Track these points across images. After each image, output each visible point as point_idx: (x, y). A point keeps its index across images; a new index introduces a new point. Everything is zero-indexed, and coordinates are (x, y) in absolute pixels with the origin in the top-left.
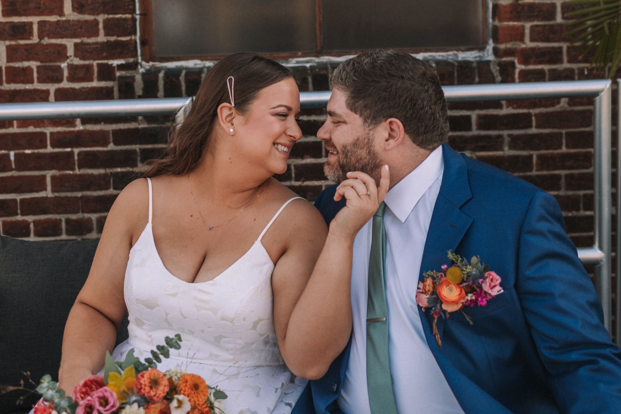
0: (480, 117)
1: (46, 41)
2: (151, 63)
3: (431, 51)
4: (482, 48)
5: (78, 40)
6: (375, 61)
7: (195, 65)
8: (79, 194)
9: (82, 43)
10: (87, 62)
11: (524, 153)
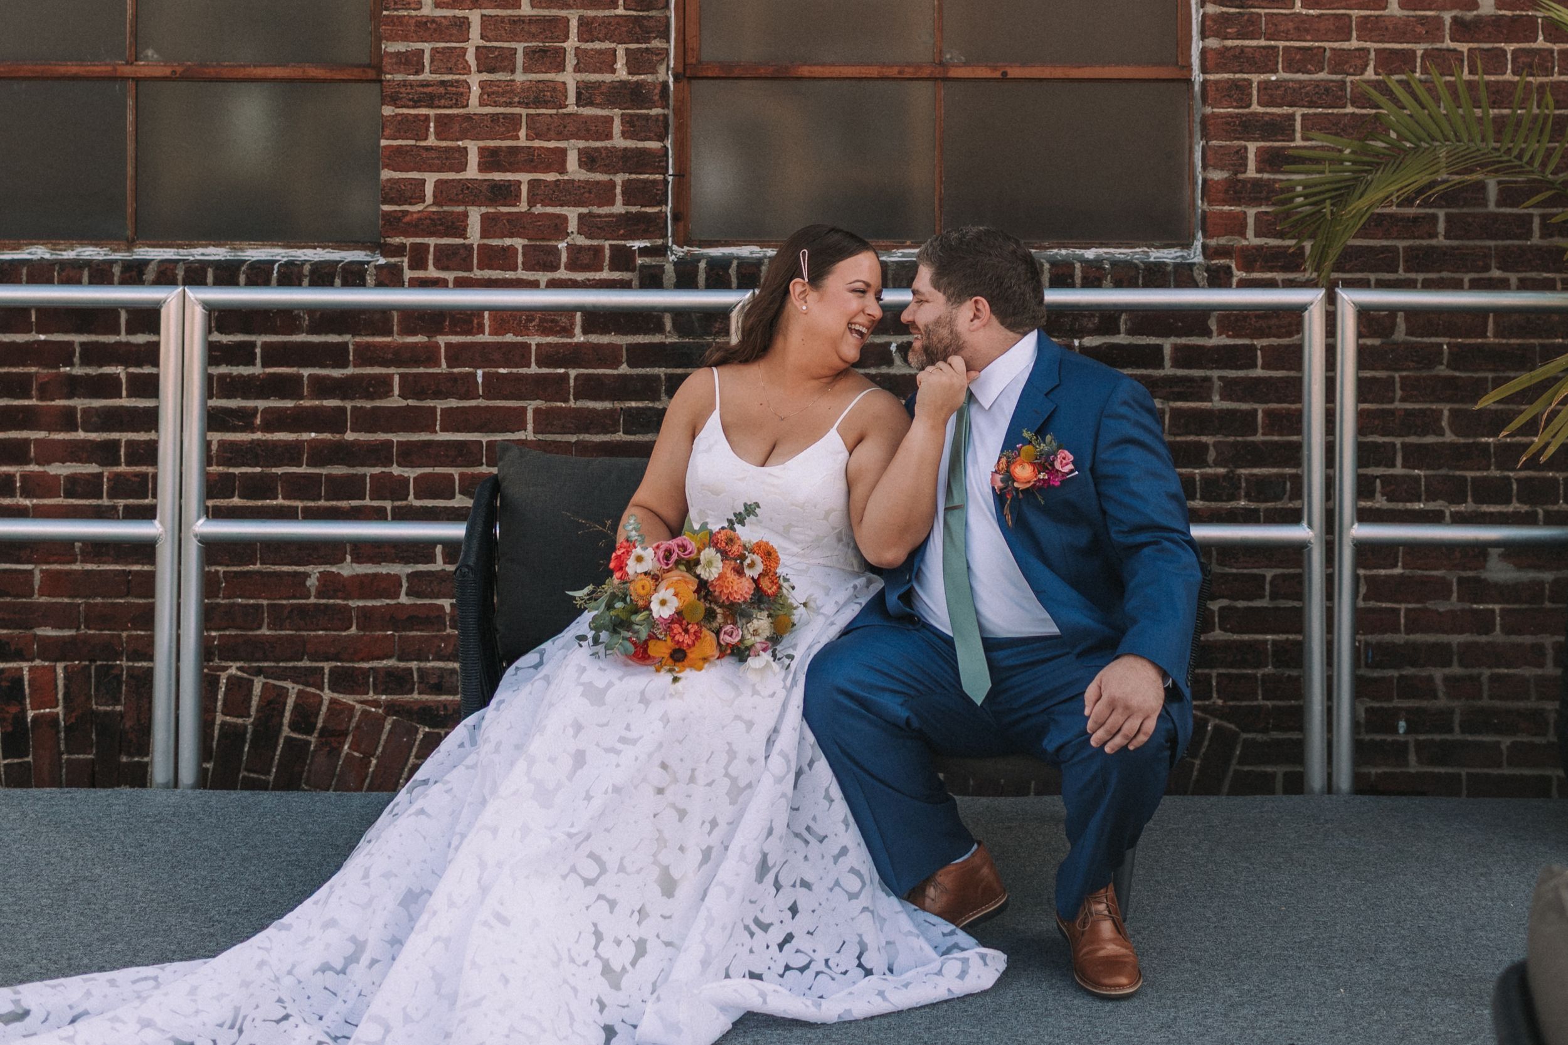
0: (1176, 348)
1: (539, 209)
2: (686, 249)
3: (1107, 246)
4: (1187, 246)
5: (585, 210)
6: (964, 236)
7: (752, 253)
8: (573, 438)
9: (590, 214)
10: (595, 243)
11: (1244, 406)
